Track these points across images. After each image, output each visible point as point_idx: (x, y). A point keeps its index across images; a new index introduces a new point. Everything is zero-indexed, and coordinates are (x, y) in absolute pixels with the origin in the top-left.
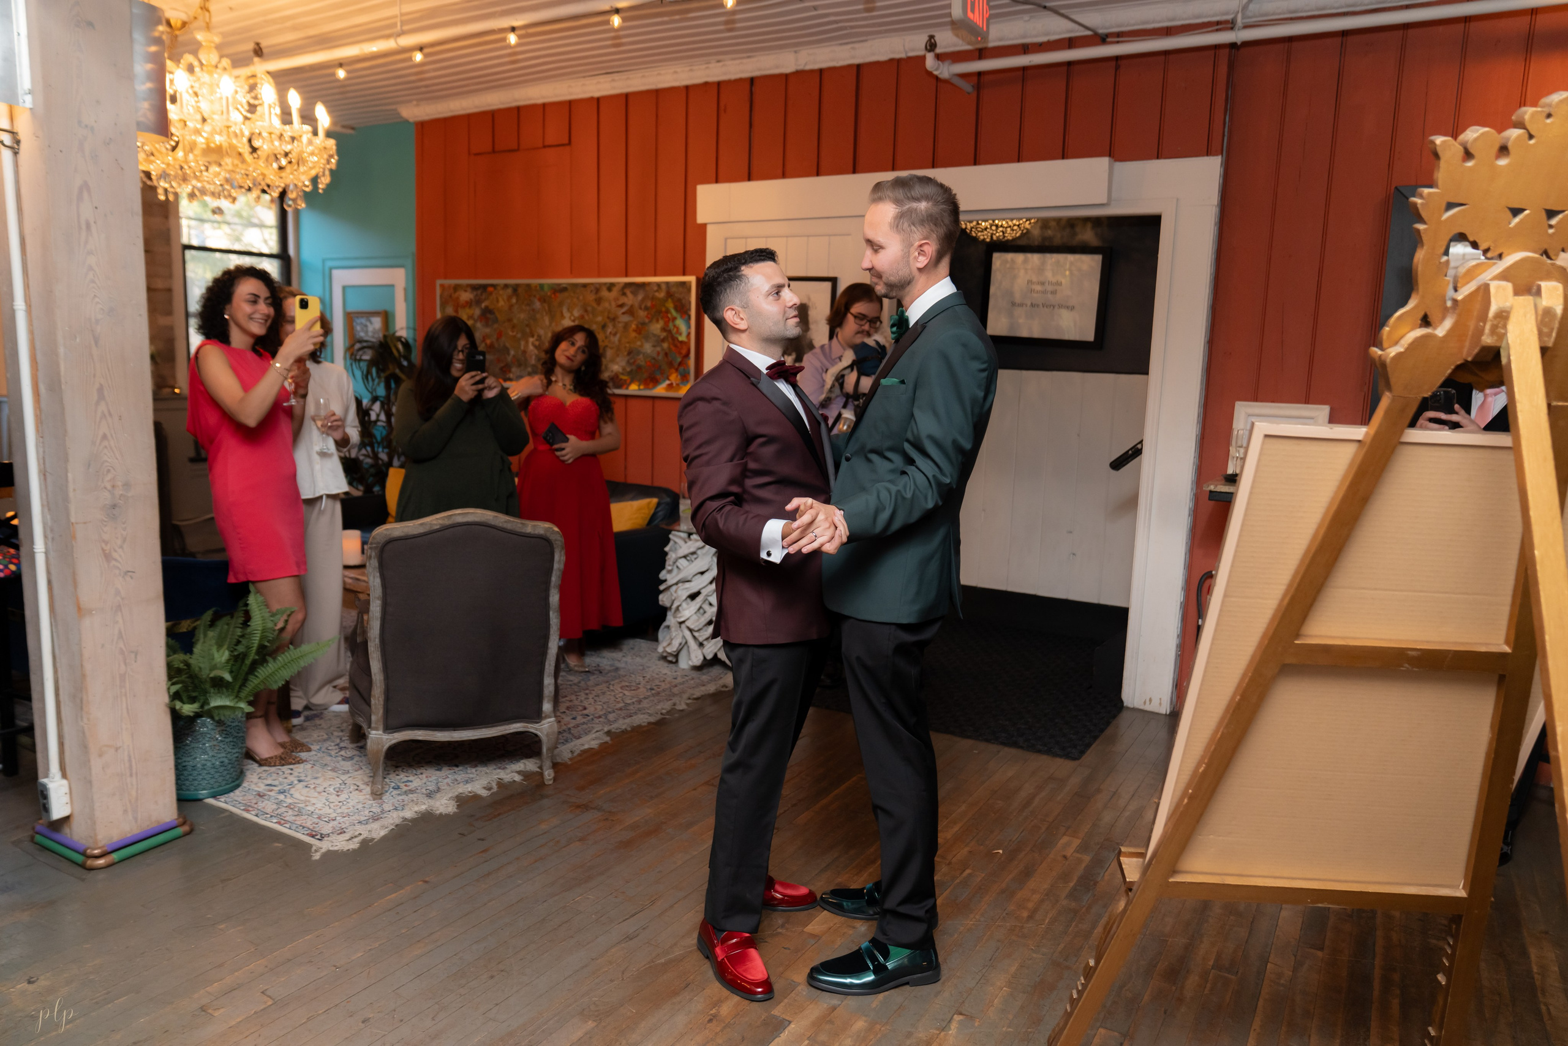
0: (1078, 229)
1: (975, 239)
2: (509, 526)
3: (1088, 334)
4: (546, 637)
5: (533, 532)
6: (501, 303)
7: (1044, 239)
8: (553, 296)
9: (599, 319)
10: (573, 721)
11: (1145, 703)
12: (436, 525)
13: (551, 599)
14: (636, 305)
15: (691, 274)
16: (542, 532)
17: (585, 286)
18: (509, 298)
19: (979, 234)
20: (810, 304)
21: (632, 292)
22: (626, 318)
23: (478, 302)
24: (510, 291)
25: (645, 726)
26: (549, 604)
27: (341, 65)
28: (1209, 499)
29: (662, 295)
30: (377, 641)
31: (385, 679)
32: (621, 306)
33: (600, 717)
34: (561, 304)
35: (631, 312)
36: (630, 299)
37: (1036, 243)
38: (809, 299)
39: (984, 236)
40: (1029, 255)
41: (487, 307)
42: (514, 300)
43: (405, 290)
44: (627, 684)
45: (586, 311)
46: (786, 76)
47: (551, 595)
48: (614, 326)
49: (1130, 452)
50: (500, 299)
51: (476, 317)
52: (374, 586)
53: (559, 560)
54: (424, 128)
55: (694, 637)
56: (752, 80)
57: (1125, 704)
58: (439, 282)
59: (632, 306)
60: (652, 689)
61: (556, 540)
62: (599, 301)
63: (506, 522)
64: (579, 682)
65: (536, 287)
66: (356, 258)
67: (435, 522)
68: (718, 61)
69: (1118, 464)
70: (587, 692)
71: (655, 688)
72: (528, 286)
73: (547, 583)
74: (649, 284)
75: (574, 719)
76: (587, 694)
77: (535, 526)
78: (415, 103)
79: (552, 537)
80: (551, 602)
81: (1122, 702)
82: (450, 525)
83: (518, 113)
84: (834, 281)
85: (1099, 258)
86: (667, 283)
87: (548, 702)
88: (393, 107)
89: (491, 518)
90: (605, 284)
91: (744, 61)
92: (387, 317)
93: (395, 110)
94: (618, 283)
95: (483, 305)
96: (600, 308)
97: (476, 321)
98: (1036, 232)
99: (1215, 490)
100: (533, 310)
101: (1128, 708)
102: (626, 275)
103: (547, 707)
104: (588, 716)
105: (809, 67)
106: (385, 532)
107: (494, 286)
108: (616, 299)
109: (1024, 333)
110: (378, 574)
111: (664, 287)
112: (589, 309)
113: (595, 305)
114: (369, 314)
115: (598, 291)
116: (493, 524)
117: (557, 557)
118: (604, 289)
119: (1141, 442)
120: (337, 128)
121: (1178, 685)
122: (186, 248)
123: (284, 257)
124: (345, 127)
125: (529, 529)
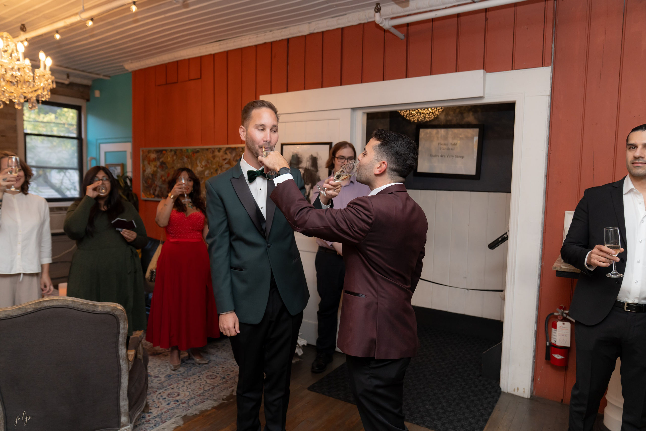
0: (465, 115)
1: (409, 121)
2: (85, 307)
3: (472, 171)
5: (102, 310)
6: (169, 159)
7: (447, 121)
8: (193, 155)
9: (214, 166)
10: (168, 406)
11: (514, 390)
12: (30, 308)
13: (120, 352)
14: (232, 159)
16: (109, 310)
17: (207, 149)
18: (173, 156)
19: (411, 118)
20: (318, 157)
21: (230, 153)
22: (227, 166)
23: (159, 158)
24: (173, 153)
25: (210, 410)
26: (119, 356)
27: (57, 32)
28: (556, 276)
31: (3, 410)
32: (225, 160)
33: (185, 403)
34: (196, 159)
35: (229, 163)
36: (228, 156)
37: (443, 124)
38: (318, 154)
39: (414, 119)
40: (439, 130)
41: (162, 161)
42: (175, 158)
43: (131, 153)
44: (211, 374)
45: (208, 162)
46: (305, 37)
47: (120, 350)
48: (221, 170)
49: (500, 239)
50: (169, 157)
51: (158, 166)
53: (124, 327)
54: (137, 74)
56: (288, 40)
57: (502, 390)
58: (142, 149)
59: (230, 160)
60: (224, 378)
62: (214, 157)
63: (82, 305)
64: (184, 373)
65: (185, 150)
66: (110, 139)
67: (29, 307)
68: (271, 31)
69: (493, 246)
70: (185, 380)
71: (226, 377)
72: (181, 150)
73: (117, 342)
74: (238, 148)
75: (168, 404)
76: (184, 382)
77: (104, 306)
78: (130, 61)
79: (117, 313)
80: (120, 355)
81: (500, 389)
82: (41, 308)
83: (177, 64)
84: (330, 144)
85: (477, 131)
87: (124, 416)
88: (121, 64)
90: (217, 148)
91: (284, 30)
92: (123, 166)
93: (122, 66)
94: (223, 148)
95: (161, 160)
96: (215, 161)
97: (158, 168)
98: (442, 117)
99: (560, 270)
100: (184, 162)
101: (504, 393)
102: (228, 144)
103: (124, 419)
104: (178, 401)
105: (316, 31)
107: (166, 150)
108: (222, 156)
109: (438, 171)
112: (209, 161)
113: (212, 159)
114: (115, 165)
115: (213, 152)
116: (72, 306)
117: (122, 326)
118: (216, 151)
119: (506, 233)
120: (101, 77)
121: (534, 379)
122: (26, 134)
123: (79, 138)
124: (104, 76)
125: (100, 309)
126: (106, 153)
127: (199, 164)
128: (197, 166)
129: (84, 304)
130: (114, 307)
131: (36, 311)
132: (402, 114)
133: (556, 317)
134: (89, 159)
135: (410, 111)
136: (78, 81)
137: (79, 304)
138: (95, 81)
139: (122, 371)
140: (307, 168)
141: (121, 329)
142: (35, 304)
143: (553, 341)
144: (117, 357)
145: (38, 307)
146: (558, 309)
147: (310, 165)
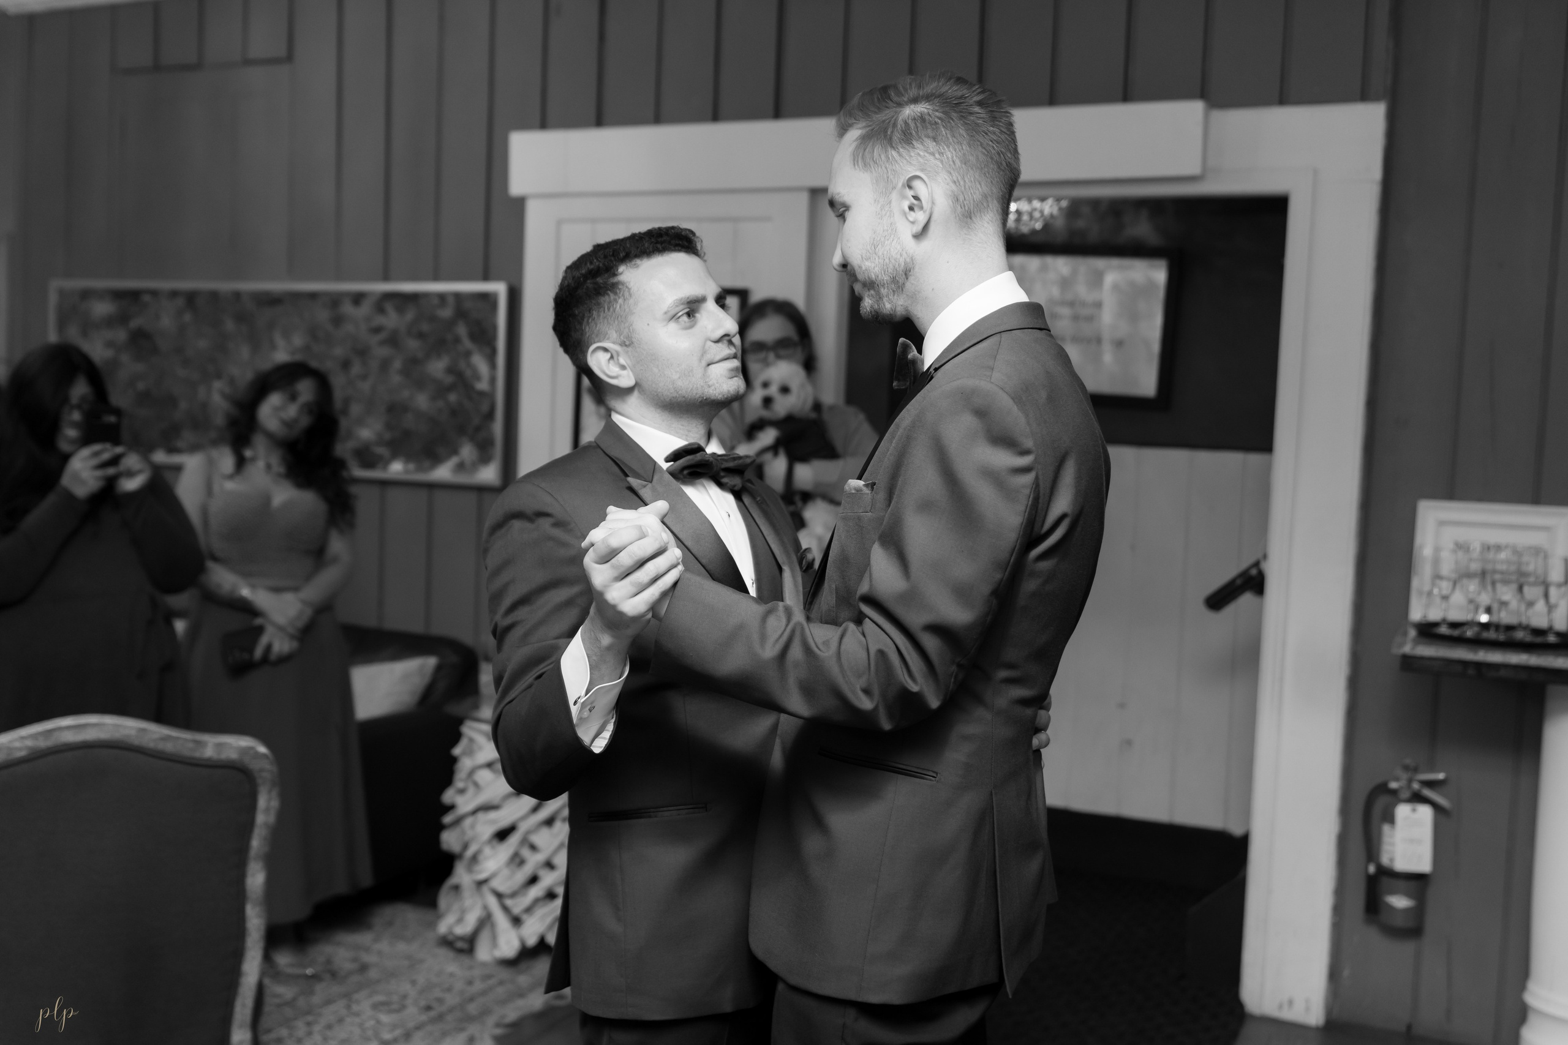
0: (1126, 218)
3: (1146, 385)
4: (238, 955)
5: (215, 757)
6: (165, 322)
7: (1073, 233)
8: (257, 311)
9: (338, 353)
11: (1281, 1007)
14: (403, 329)
15: (497, 278)
17: (313, 296)
18: (180, 313)
21: (396, 308)
22: (383, 352)
23: (124, 319)
24: (180, 302)
28: (1401, 669)
29: (447, 313)
32: (377, 330)
34: (271, 326)
35: (393, 340)
36: (392, 320)
37: (1060, 240)
40: (1049, 259)
41: (139, 328)
42: (188, 318)
44: (383, 998)
45: (314, 338)
47: (250, 873)
48: (363, 364)
49: (1239, 580)
50: (164, 315)
51: (120, 344)
53: (267, 807)
55: (506, 909)
57: (1248, 1010)
58: (55, 285)
59: (395, 331)
60: (429, 1008)
61: (261, 770)
62: (338, 320)
63: (162, 739)
65: (228, 295)
69: (1218, 600)
72: (214, 293)
73: (244, 852)
74: (426, 294)
76: (309, 1024)
77: (221, 744)
79: (254, 765)
80: (248, 888)
81: (1243, 1007)
84: (744, 293)
85: (1161, 264)
86: (458, 296)
89: (133, 732)
94: (372, 292)
95: (133, 325)
96: (340, 334)
97: (119, 351)
98: (1064, 222)
99: (1410, 655)
100: (222, 334)
101: (1254, 1016)
102: (386, 277)
107: (154, 293)
108: (368, 319)
111: (451, 301)
112: (320, 334)
113: (330, 328)
115: (336, 304)
116: (137, 743)
119: (1257, 564)
121: (1334, 974)
129: (166, 738)
133: (1394, 793)
137: (155, 737)
141: (258, 811)
143: (1385, 860)
145: (43, 744)
146: (1399, 772)
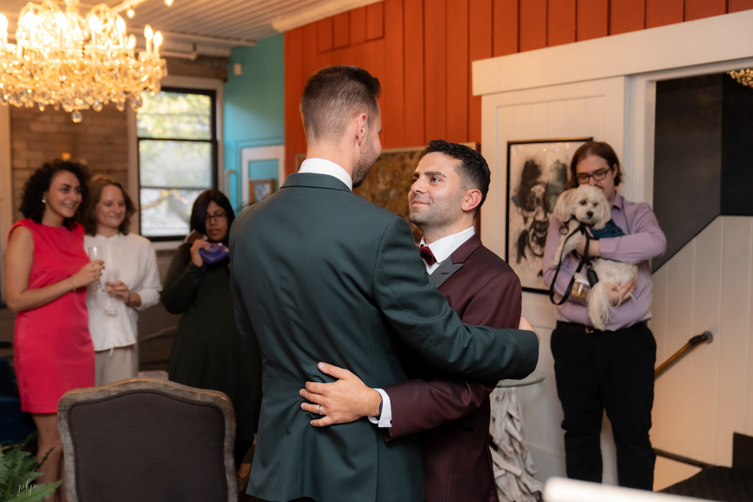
1: (748, 87)
2: (179, 394)
5: (202, 400)
12: (114, 391)
13: (226, 463)
15: (472, 141)
16: (210, 400)
17: (393, 155)
19: (750, 83)
30: (74, 492)
43: (284, 162)
45: (394, 176)
47: (226, 459)
52: (66, 444)
53: (230, 426)
54: (290, 35)
61: (225, 407)
62: (403, 167)
63: (176, 390)
66: (255, 140)
67: (112, 389)
73: (221, 447)
77: (203, 395)
78: (280, 17)
79: (222, 406)
82: (126, 392)
83: (349, 16)
88: (268, 22)
89: (162, 386)
90: (407, 153)
92: (274, 182)
93: (270, 25)
96: (405, 173)
106: (70, 397)
110: (68, 434)
112: (397, 174)
113: (400, 171)
114: (263, 182)
115: (402, 158)
116: (164, 391)
117: (227, 424)
118: (407, 157)
120: (242, 43)
122: (140, 139)
123: (214, 142)
124: (248, 41)
125: (198, 398)
126: (250, 163)
127: (381, 179)
128: (378, 182)
129: (178, 390)
130: (216, 397)
131: (121, 395)
132: (733, 77)
134: (226, 172)
135: (745, 70)
136: (210, 51)
137: (172, 389)
138: (234, 49)
139: (229, 491)
140: (550, 183)
141: (226, 429)
142: (120, 386)
144: (222, 469)
145: (124, 389)
147: (555, 178)
